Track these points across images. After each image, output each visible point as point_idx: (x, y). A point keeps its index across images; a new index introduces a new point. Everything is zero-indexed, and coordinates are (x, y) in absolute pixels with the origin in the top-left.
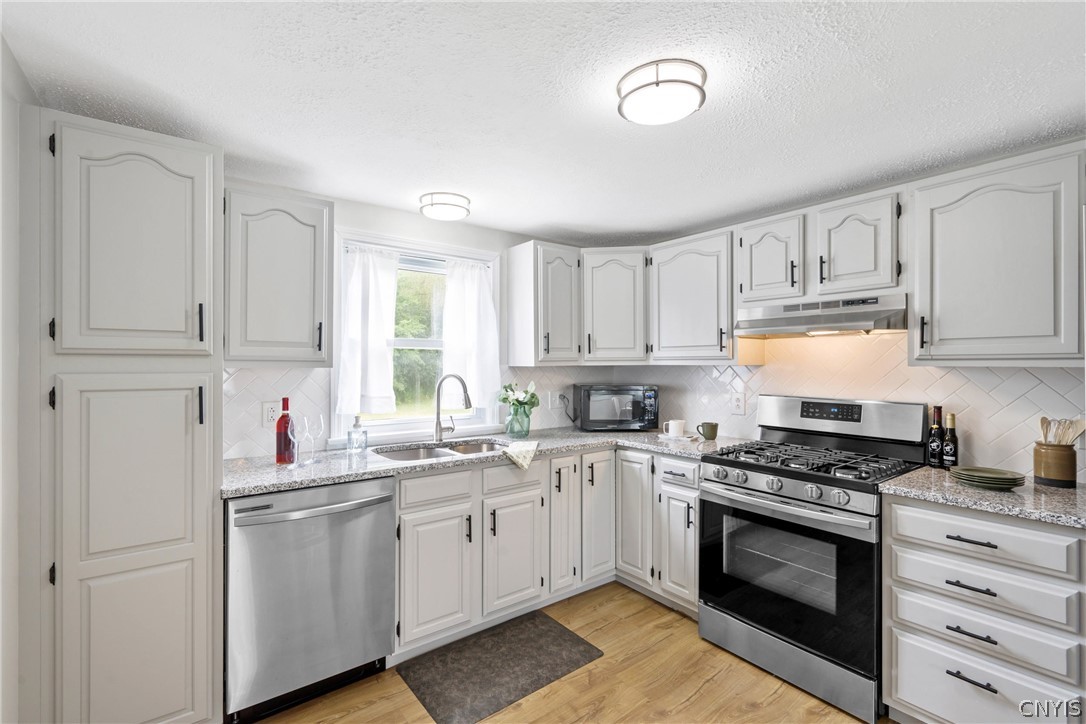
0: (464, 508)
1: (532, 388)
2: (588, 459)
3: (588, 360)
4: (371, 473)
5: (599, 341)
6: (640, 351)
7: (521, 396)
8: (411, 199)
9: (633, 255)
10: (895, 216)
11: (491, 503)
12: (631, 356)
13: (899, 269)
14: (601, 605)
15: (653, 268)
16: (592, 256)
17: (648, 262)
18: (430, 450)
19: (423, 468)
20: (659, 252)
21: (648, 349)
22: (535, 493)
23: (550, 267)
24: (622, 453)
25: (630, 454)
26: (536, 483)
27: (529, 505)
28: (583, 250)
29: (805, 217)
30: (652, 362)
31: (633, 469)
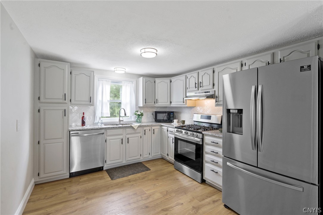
0: (121, 137)
1: (142, 112)
2: (153, 128)
3: (157, 105)
4: (99, 128)
5: (159, 100)
6: (169, 103)
7: (139, 113)
8: (112, 69)
9: (167, 80)
10: (213, 73)
11: (128, 136)
12: (167, 104)
13: (214, 85)
14: (156, 162)
15: (172, 83)
16: (158, 80)
17: (171, 81)
18: (117, 125)
19: (111, 128)
20: (173, 79)
21: (171, 102)
22: (139, 135)
23: (147, 83)
24: (162, 127)
25: (164, 127)
26: (140, 133)
27: (137, 138)
28: (156, 79)
29: (198, 72)
30: (172, 106)
31: (164, 131)
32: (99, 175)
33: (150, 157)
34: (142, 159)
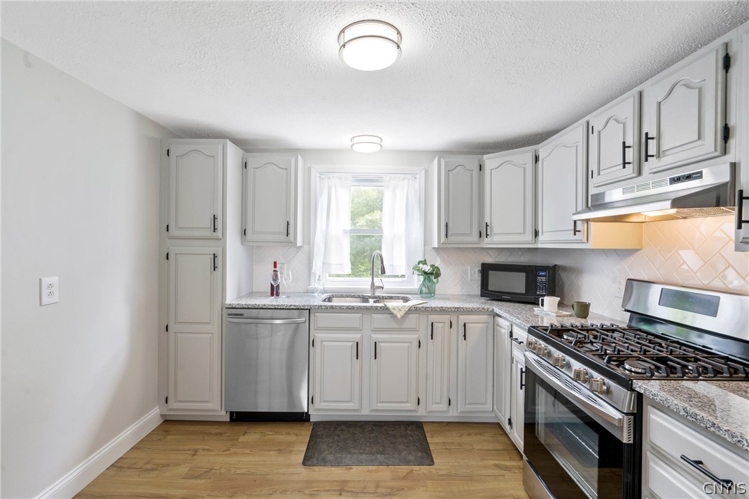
0: (356, 336)
1: (438, 263)
2: (463, 318)
3: (487, 243)
5: (496, 227)
6: (529, 236)
7: (427, 268)
9: (525, 155)
11: (376, 337)
12: (524, 240)
13: (726, 133)
15: (540, 162)
16: (490, 161)
17: (537, 159)
20: (543, 149)
21: (536, 234)
22: (414, 337)
23: (451, 173)
24: (497, 318)
25: (500, 320)
26: (415, 330)
27: (407, 344)
28: (485, 156)
29: (641, 94)
30: (540, 246)
32: (289, 434)
33: (453, 414)
34: (421, 414)
